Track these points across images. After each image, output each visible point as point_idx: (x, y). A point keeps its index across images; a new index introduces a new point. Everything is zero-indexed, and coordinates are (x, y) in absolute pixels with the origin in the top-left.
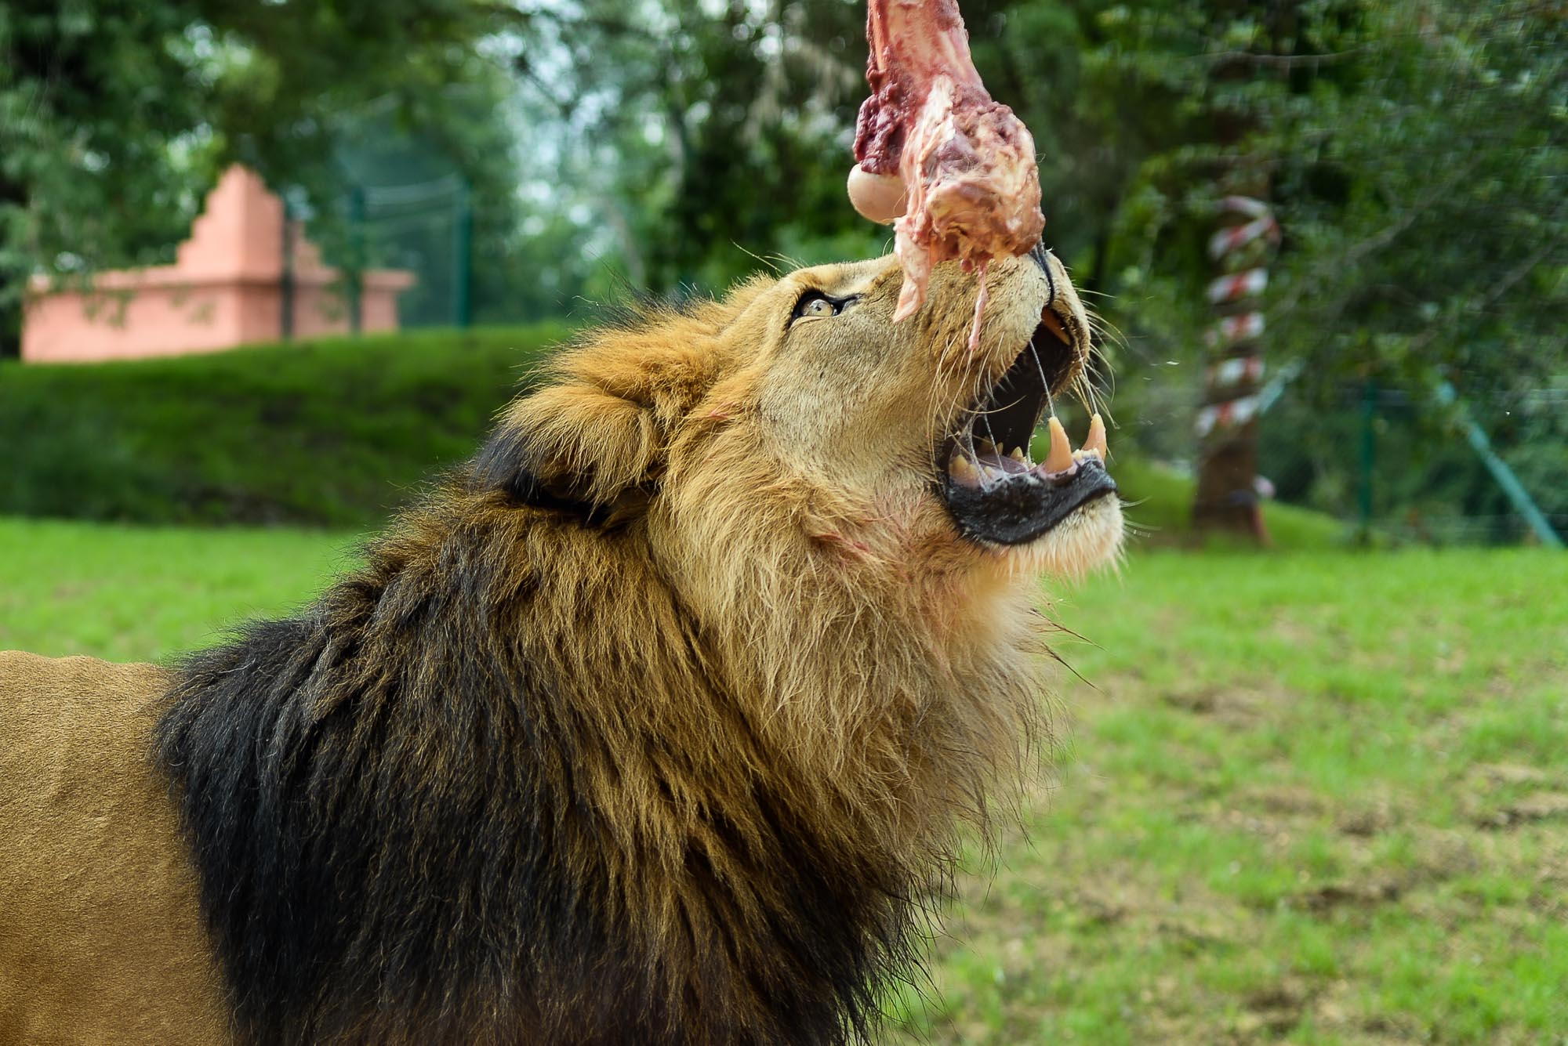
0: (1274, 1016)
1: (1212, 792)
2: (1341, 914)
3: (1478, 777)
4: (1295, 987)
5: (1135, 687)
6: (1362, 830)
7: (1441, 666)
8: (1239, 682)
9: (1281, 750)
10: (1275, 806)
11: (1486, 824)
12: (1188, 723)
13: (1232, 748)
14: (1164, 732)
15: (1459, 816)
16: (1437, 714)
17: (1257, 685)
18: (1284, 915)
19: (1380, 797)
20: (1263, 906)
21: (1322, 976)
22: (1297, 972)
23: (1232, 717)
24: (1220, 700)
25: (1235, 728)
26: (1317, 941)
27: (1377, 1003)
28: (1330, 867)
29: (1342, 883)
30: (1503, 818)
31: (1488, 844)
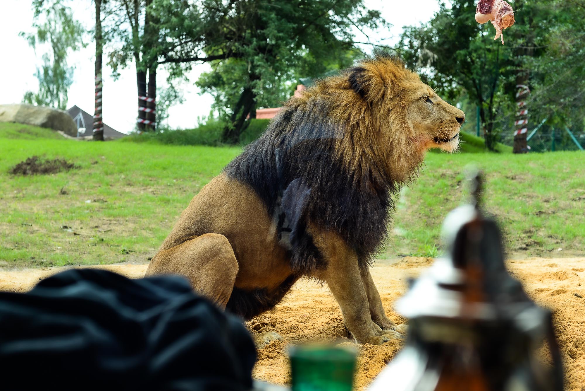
0: (528, 234)
1: (516, 194)
2: (543, 216)
3: (572, 191)
4: (533, 229)
5: (499, 174)
6: (547, 201)
7: (564, 171)
8: (521, 174)
9: (530, 186)
10: (529, 196)
11: (574, 200)
12: (510, 181)
13: (520, 187)
14: (505, 183)
15: (568, 199)
16: (563, 180)
17: (524, 174)
18: (530, 217)
19: (551, 195)
20: (526, 214)
21: (538, 228)
22: (534, 227)
23: (520, 180)
24: (517, 177)
25: (520, 183)
26: (538, 220)
27: (550, 232)
28: (541, 207)
29: (543, 211)
30: (578, 199)
31: (574, 203)
